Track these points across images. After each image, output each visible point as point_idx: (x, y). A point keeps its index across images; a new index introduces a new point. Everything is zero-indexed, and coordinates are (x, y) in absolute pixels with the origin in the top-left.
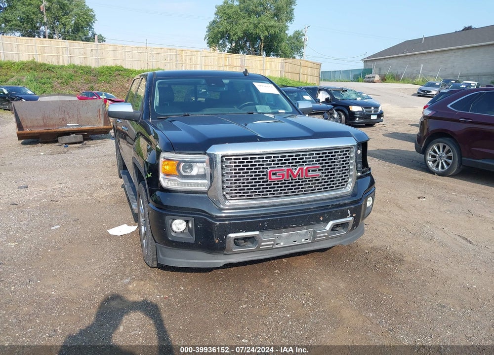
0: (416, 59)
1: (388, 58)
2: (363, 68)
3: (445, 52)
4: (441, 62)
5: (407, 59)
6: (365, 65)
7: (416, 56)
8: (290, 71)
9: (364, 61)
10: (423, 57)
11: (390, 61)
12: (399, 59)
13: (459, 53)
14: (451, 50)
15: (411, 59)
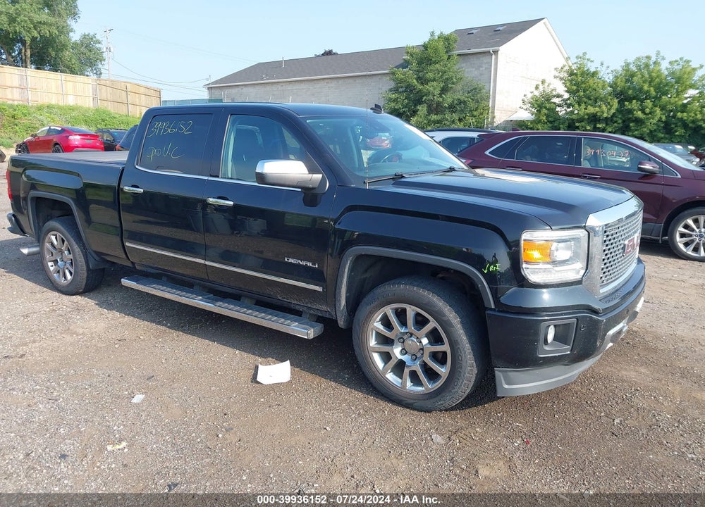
0: (280, 88)
1: (242, 85)
2: (208, 98)
3: (315, 82)
4: (313, 95)
5: (268, 88)
6: (210, 94)
7: (281, 84)
8: (109, 99)
9: (208, 88)
10: (290, 87)
11: (245, 90)
12: (257, 88)
13: (334, 84)
14: (323, 79)
15: (274, 88)
